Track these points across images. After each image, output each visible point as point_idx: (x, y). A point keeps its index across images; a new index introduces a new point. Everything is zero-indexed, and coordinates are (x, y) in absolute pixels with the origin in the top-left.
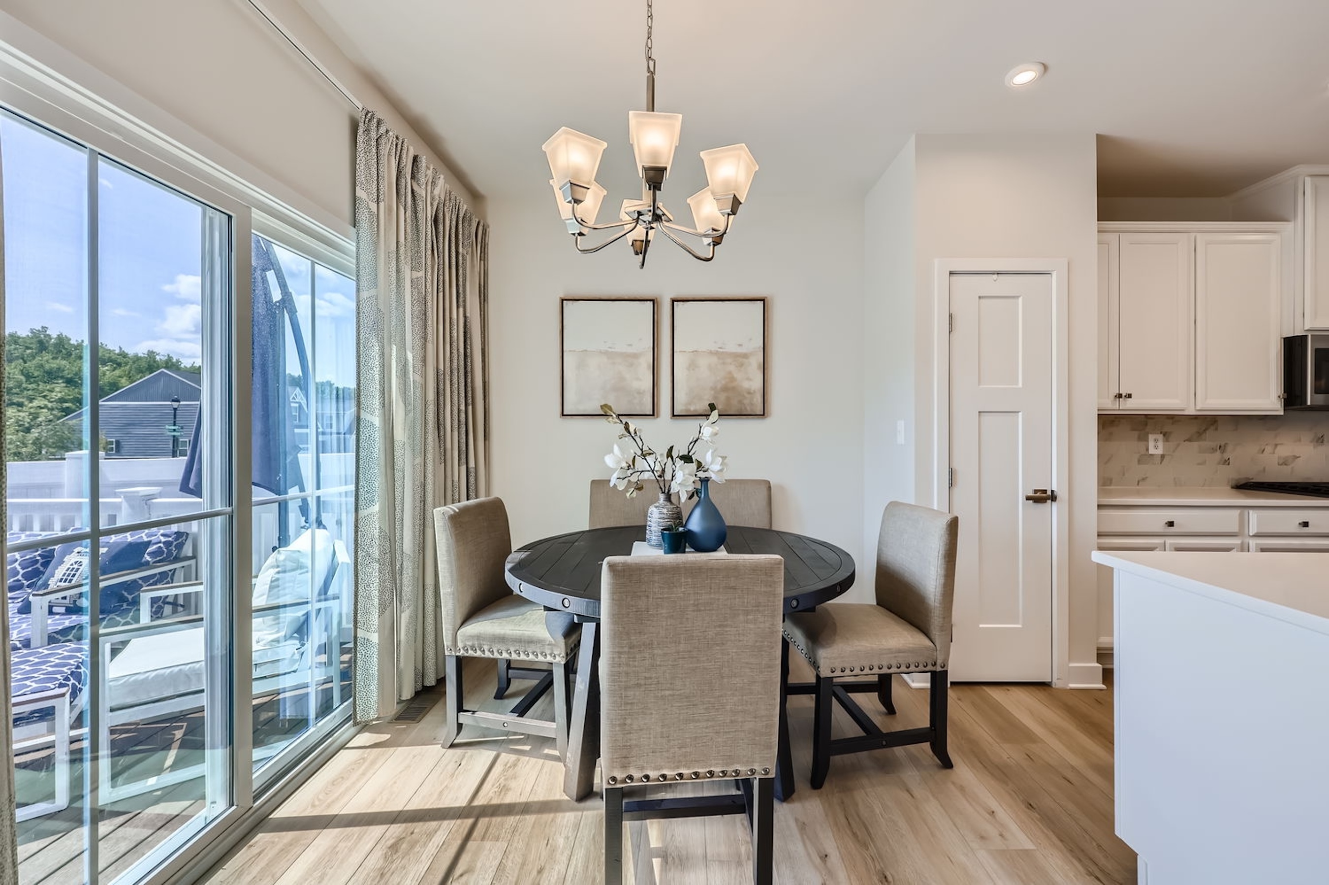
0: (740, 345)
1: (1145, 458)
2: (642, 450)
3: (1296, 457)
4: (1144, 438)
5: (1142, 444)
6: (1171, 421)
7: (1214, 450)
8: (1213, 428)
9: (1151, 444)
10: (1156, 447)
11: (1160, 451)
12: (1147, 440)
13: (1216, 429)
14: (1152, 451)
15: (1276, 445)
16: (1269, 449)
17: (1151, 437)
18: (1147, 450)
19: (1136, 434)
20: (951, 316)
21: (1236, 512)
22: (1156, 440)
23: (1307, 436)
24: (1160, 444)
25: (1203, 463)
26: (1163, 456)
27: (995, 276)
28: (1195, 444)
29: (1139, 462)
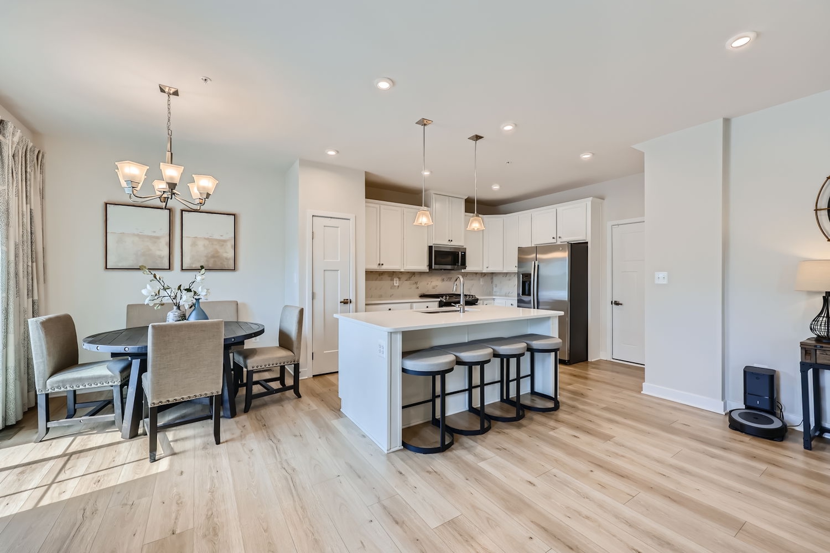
0: (222, 236)
1: (393, 287)
2: (164, 287)
3: (437, 286)
4: (392, 280)
5: (392, 282)
6: (401, 273)
7: (414, 284)
8: (414, 276)
9: (395, 282)
10: (396, 283)
11: (397, 285)
12: (393, 280)
13: (415, 276)
14: (395, 284)
15: (431, 282)
16: (429, 283)
17: (395, 279)
18: (394, 284)
19: (390, 278)
20: (313, 233)
22: (396, 281)
23: (440, 278)
24: (398, 282)
25: (410, 288)
26: (398, 286)
27: (330, 219)
28: (408, 282)
29: (391, 288)
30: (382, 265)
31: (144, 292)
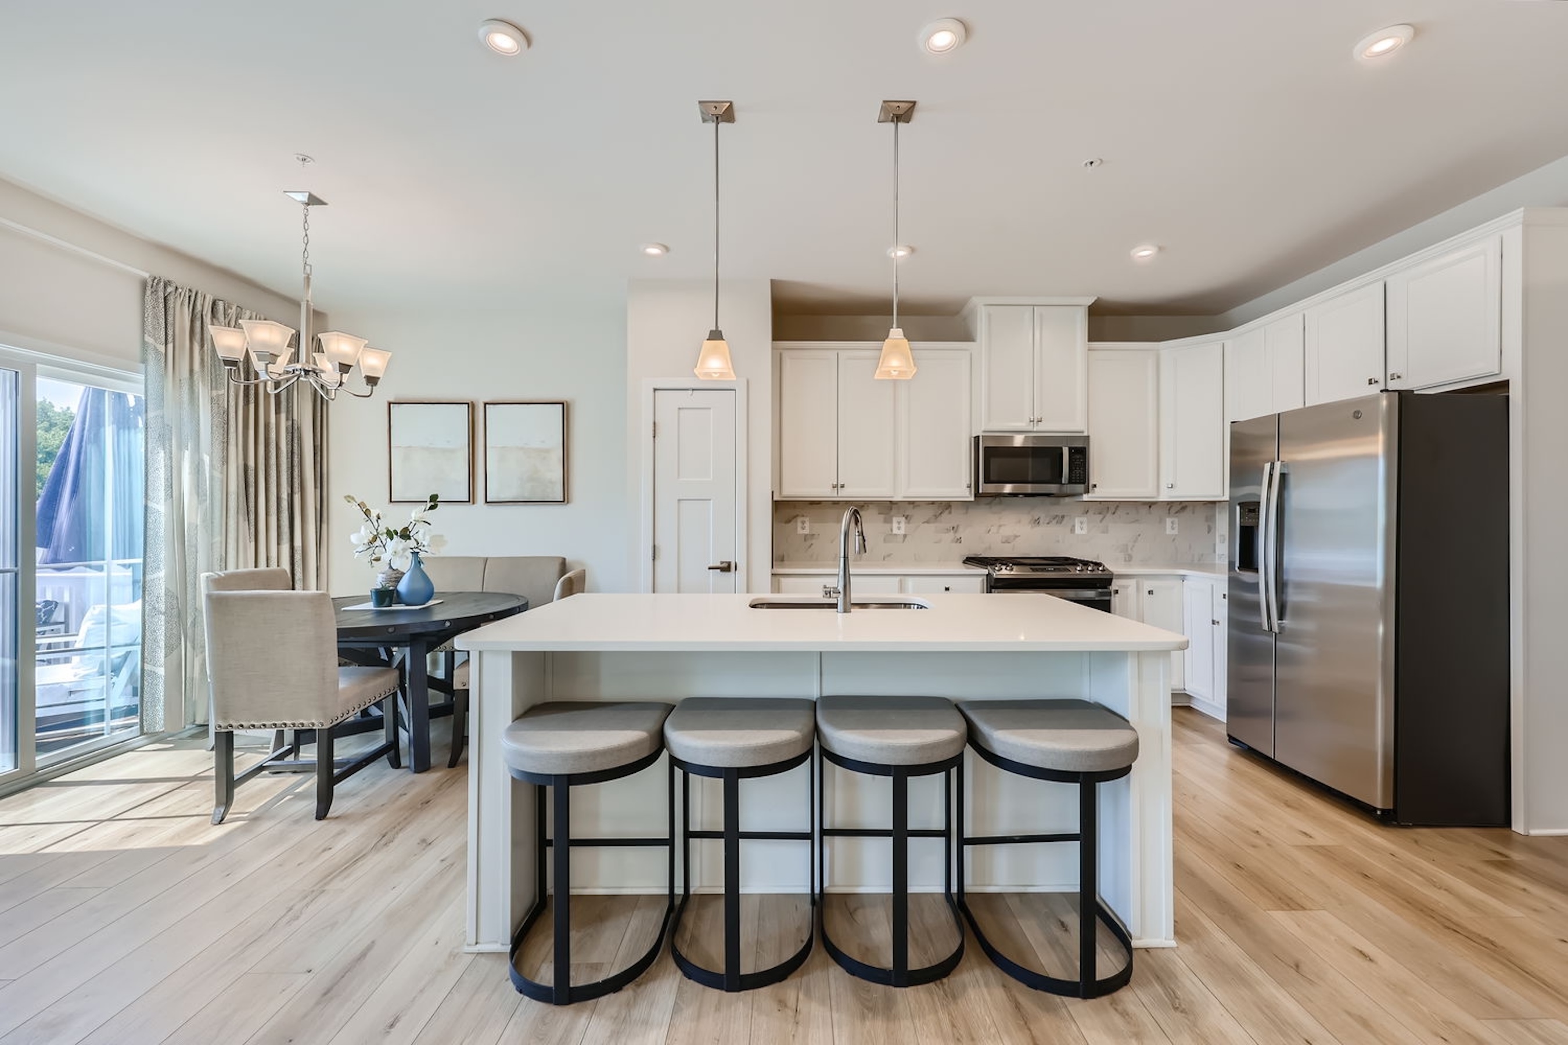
0: (543, 442)
1: (890, 537)
3: (1016, 536)
4: (888, 521)
5: (888, 526)
6: (912, 506)
7: (948, 530)
8: (947, 512)
9: (895, 525)
10: (899, 528)
11: (902, 532)
12: (891, 522)
13: (950, 513)
14: (895, 531)
15: (1000, 526)
16: (994, 529)
17: (895, 520)
18: (892, 530)
19: (882, 517)
20: (655, 423)
21: (898, 579)
22: (899, 523)
23: (1026, 518)
24: (903, 525)
25: (939, 541)
26: (905, 536)
27: (690, 392)
28: (932, 527)
29: (885, 541)
30: (843, 486)
31: (354, 538)
